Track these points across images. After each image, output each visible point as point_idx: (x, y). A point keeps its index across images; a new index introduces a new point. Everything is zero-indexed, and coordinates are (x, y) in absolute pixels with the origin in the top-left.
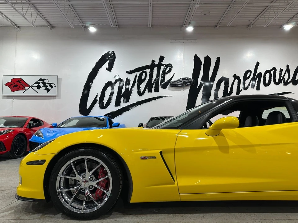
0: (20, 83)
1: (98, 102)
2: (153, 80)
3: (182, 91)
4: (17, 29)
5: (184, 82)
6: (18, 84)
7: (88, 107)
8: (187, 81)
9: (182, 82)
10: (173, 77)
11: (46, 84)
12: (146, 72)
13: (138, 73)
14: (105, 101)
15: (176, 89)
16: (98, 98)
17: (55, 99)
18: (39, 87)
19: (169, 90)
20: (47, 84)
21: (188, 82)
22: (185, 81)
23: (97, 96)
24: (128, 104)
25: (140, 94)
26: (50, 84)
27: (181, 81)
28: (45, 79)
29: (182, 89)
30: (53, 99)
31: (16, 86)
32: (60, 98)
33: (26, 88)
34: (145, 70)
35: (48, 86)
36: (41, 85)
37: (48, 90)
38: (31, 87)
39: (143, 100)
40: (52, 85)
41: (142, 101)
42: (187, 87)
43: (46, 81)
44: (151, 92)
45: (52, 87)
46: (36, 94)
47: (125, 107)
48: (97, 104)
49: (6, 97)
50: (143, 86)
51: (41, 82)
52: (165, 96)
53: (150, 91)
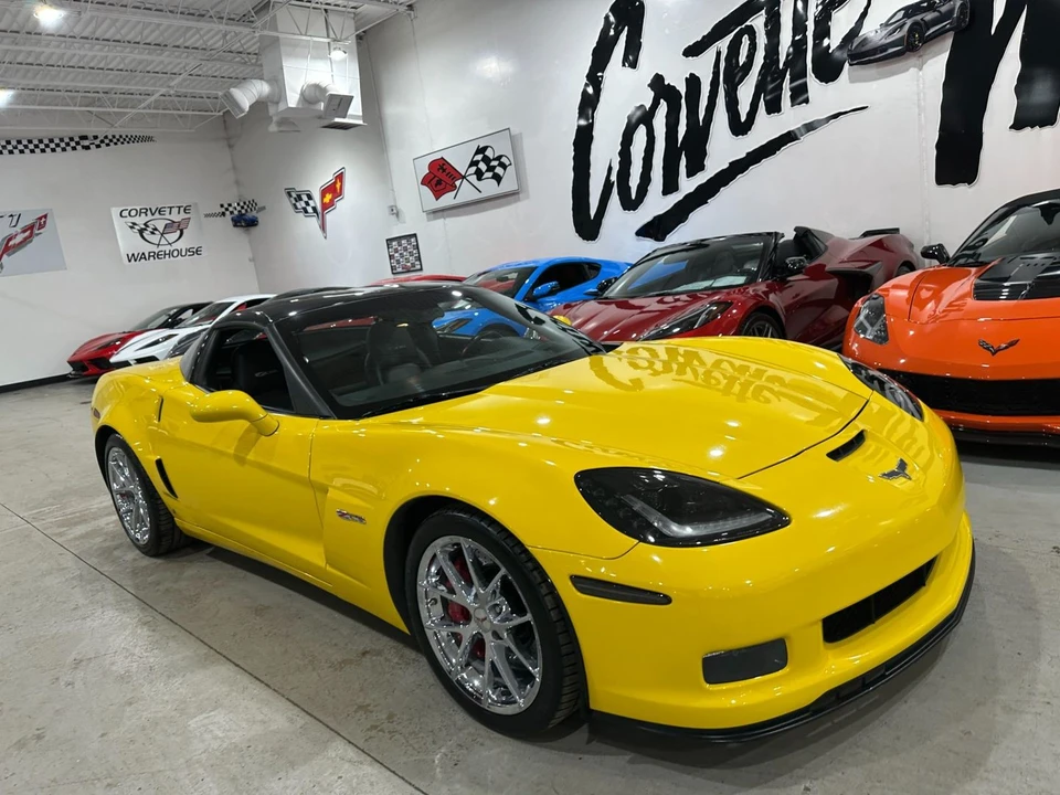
0: (444, 171)
1: (615, 190)
2: (782, 59)
3: (913, 70)
4: (409, 15)
5: (915, 24)
6: (440, 174)
7: (593, 212)
8: (929, 16)
9: (906, 28)
10: (864, 15)
11: (491, 161)
12: (751, 32)
13: (723, 45)
14: (634, 182)
15: (881, 70)
16: (614, 178)
17: (519, 200)
18: (479, 175)
19: (852, 80)
20: (494, 159)
21: (935, 22)
22: (918, 18)
23: (610, 169)
24: (701, 178)
25: (739, 127)
26: (499, 158)
27: (901, 27)
28: (485, 148)
29: (913, 60)
30: (516, 201)
31: (439, 183)
32: (528, 197)
33: (458, 183)
34: (748, 23)
35: (494, 167)
36: (483, 166)
37: (498, 178)
38: (464, 177)
39: (750, 150)
40: (503, 160)
41: (748, 154)
42: (935, 47)
43: (489, 153)
44: (778, 110)
45: (504, 166)
46: (477, 196)
47: (692, 190)
48: (615, 198)
49: (432, 216)
50: (746, 92)
51: (479, 157)
52: (835, 116)
53: (774, 107)
